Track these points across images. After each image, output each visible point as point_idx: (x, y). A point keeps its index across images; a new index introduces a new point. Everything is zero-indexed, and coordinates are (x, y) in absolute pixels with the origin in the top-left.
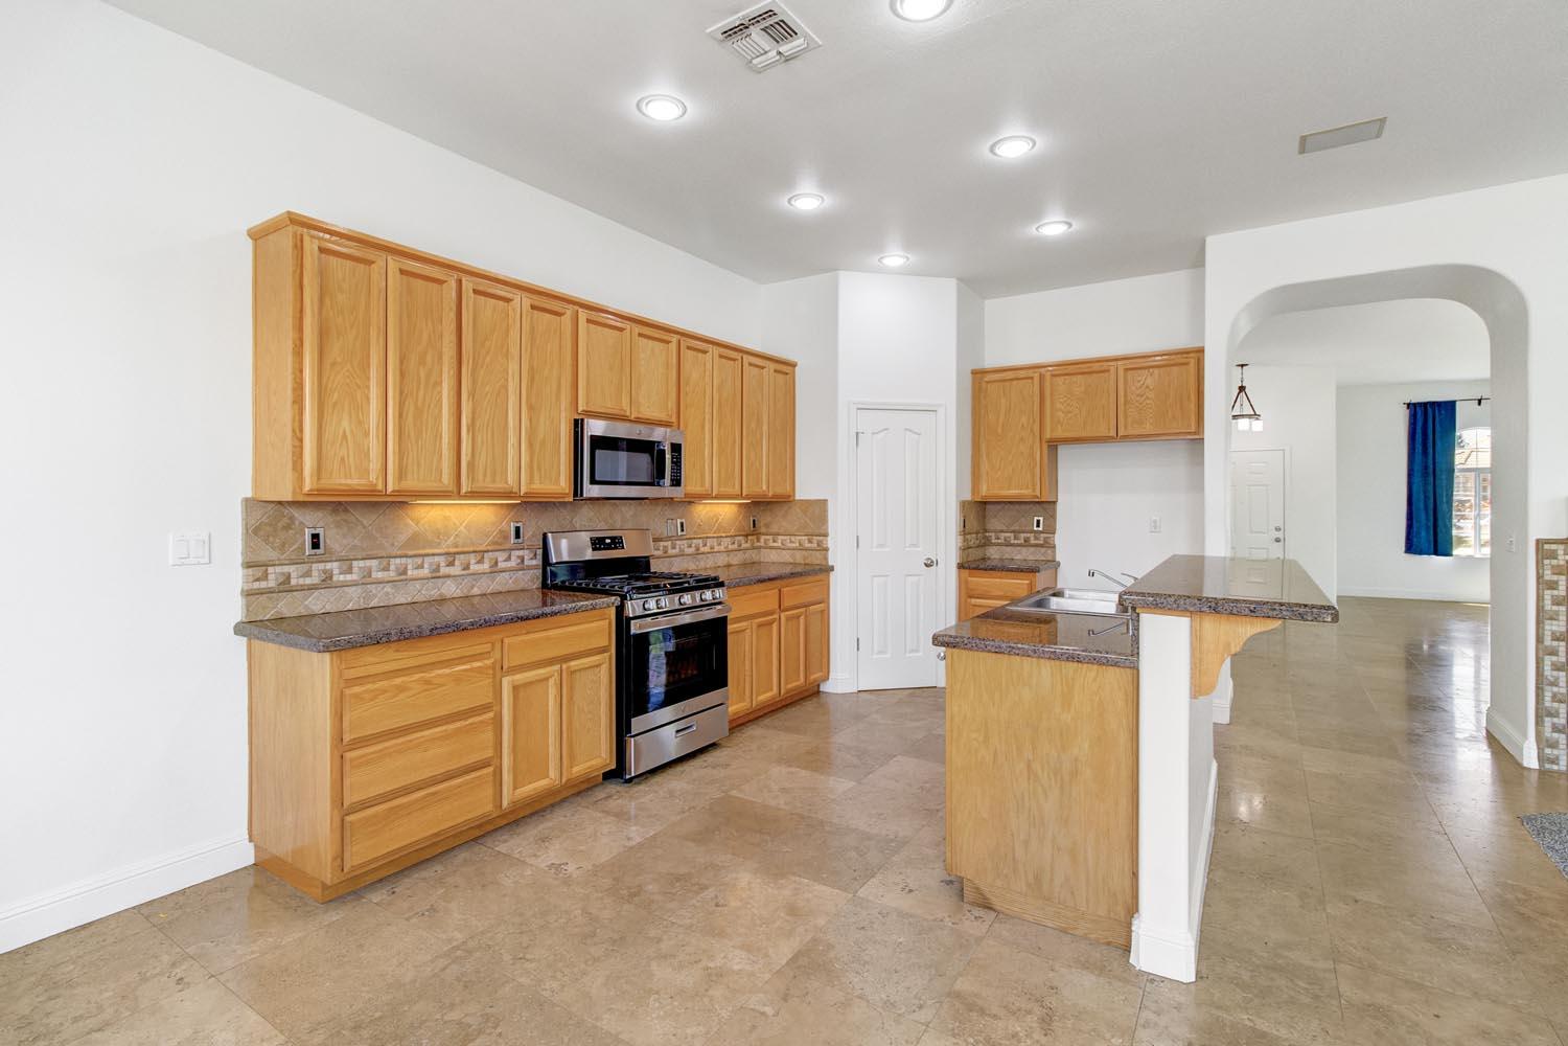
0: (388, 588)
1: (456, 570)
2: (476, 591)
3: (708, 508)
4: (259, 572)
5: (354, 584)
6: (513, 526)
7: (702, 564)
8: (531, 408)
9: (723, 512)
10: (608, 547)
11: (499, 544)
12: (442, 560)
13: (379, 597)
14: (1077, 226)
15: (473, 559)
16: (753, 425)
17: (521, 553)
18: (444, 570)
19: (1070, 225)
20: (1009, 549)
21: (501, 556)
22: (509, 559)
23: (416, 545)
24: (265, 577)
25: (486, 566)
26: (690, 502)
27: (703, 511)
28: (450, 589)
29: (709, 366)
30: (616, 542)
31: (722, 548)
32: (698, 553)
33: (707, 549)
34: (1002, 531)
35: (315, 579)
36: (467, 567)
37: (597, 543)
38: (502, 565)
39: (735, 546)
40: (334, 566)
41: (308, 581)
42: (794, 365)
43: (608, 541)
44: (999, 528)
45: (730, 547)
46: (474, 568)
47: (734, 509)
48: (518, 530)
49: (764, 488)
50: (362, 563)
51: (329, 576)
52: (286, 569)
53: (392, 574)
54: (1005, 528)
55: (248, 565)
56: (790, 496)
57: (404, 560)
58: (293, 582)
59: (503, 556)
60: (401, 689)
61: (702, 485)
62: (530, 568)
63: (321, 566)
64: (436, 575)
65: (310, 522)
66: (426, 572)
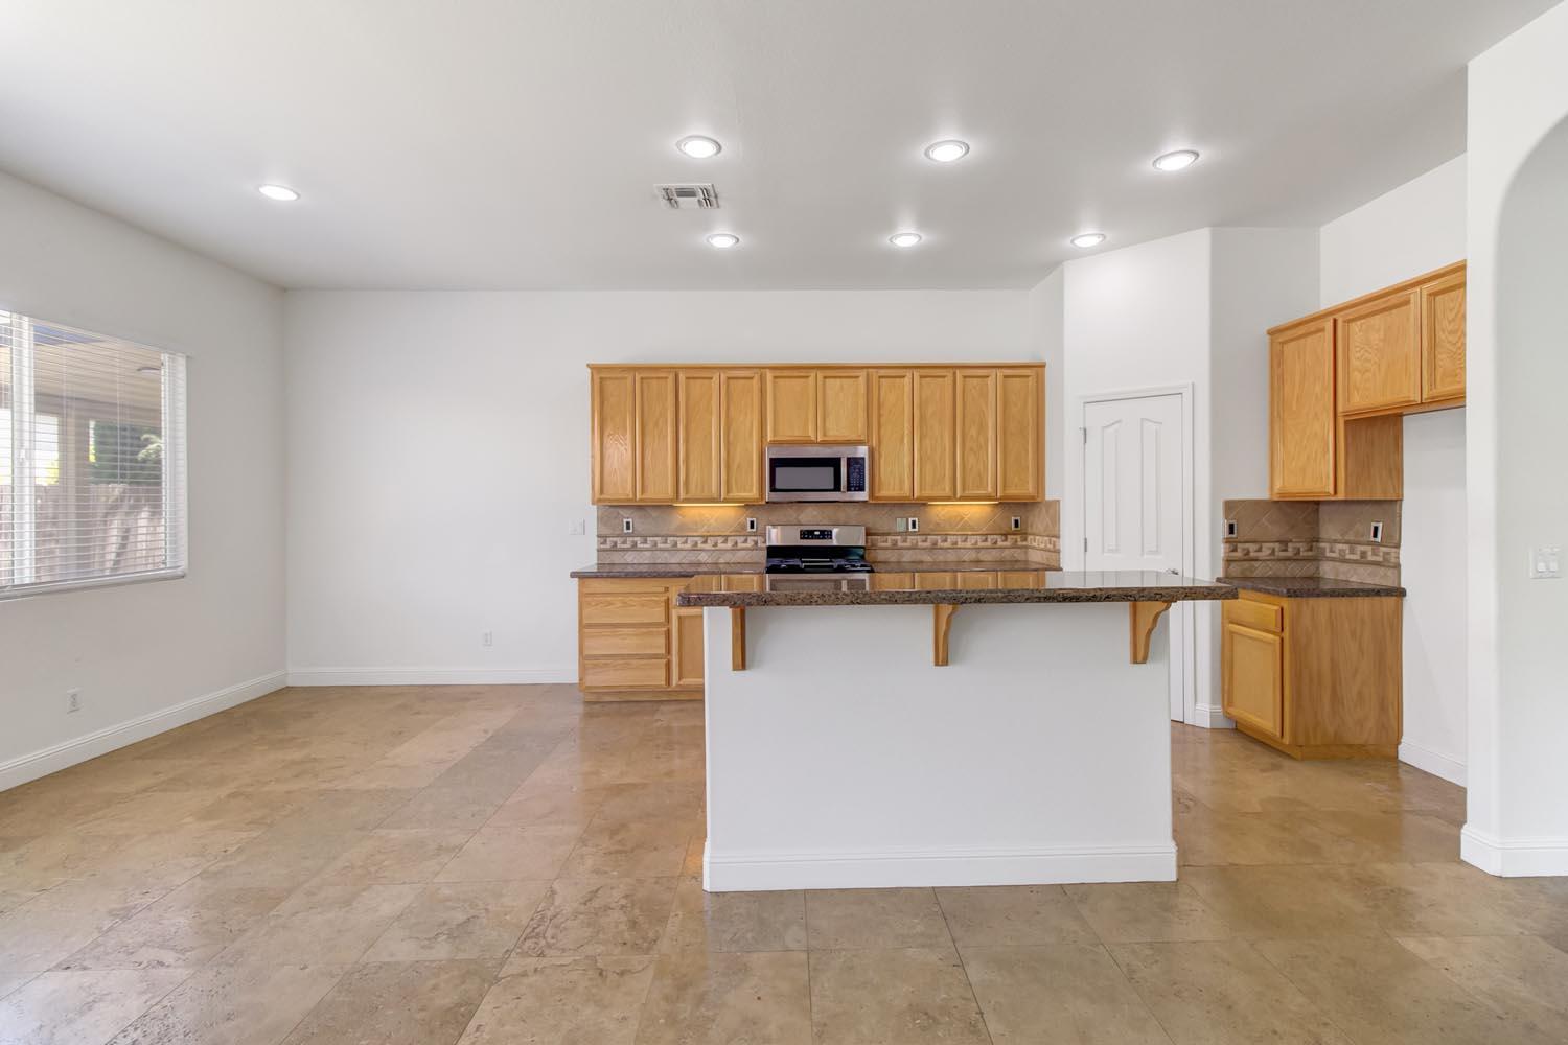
0: (666, 554)
1: (708, 546)
2: (721, 561)
3: (947, 509)
4: (602, 540)
5: (647, 550)
6: (749, 520)
7: (941, 558)
8: (728, 443)
9: (975, 511)
10: (817, 537)
11: (740, 531)
12: (700, 540)
13: (662, 558)
14: (1205, 154)
15: (720, 540)
16: (973, 432)
17: (755, 538)
18: (700, 546)
19: (1197, 154)
20: (1345, 567)
21: (740, 540)
22: (746, 541)
23: (683, 532)
24: (605, 542)
25: (729, 545)
26: (924, 504)
27: (942, 511)
28: (703, 557)
29: (907, 389)
30: (825, 534)
31: (968, 545)
32: (934, 546)
33: (946, 545)
34: (1335, 542)
35: (628, 546)
36: (716, 545)
37: (807, 534)
38: (740, 545)
39: (989, 544)
40: (638, 539)
41: (625, 546)
42: (1043, 366)
43: (817, 533)
44: (1334, 538)
45: (980, 544)
46: (721, 546)
47: (988, 509)
48: (752, 523)
49: (990, 489)
50: (652, 539)
51: (635, 544)
52: (615, 539)
53: (668, 546)
54: (1339, 537)
55: (598, 536)
56: (1033, 498)
57: (675, 539)
58: (618, 546)
59: (743, 539)
60: (610, 604)
61: (901, 489)
62: (761, 549)
63: (631, 539)
64: (695, 548)
65: (628, 517)
66: (688, 546)
